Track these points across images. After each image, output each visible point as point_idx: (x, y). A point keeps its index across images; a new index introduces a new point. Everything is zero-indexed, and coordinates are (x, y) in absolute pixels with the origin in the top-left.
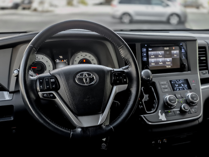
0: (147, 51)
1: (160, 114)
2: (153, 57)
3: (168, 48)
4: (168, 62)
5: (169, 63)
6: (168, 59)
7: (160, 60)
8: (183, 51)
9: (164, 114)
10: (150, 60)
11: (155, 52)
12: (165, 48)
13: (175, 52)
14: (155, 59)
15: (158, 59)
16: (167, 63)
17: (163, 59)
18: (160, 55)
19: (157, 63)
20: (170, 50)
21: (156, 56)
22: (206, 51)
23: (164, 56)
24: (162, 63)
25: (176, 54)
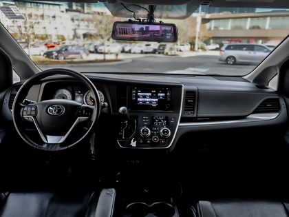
0: (137, 92)
2: (142, 97)
3: (155, 91)
5: (155, 103)
6: (154, 100)
7: (148, 100)
8: (168, 94)
10: (138, 99)
11: (143, 94)
12: (153, 91)
13: (161, 94)
14: (143, 99)
15: (145, 99)
16: (153, 103)
17: (150, 100)
18: (148, 96)
19: (144, 102)
20: (157, 93)
21: (144, 97)
22: (195, 95)
23: (151, 97)
24: (148, 103)
25: (162, 96)
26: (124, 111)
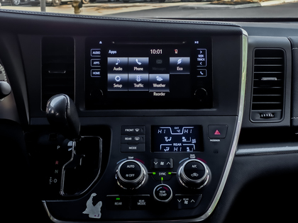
0: (104, 56)
1: (89, 202)
2: (120, 69)
3: (159, 51)
4: (158, 83)
5: (160, 85)
6: (159, 77)
7: (138, 77)
8: (201, 58)
9: (100, 204)
11: (124, 59)
12: (153, 52)
13: (180, 60)
14: (125, 76)
15: (132, 76)
16: (155, 85)
17: (146, 76)
18: (138, 66)
19: (128, 84)
20: (165, 57)
21: (128, 68)
22: (282, 62)
23: (148, 69)
24: (141, 85)
25: (180, 65)
26: (61, 108)
